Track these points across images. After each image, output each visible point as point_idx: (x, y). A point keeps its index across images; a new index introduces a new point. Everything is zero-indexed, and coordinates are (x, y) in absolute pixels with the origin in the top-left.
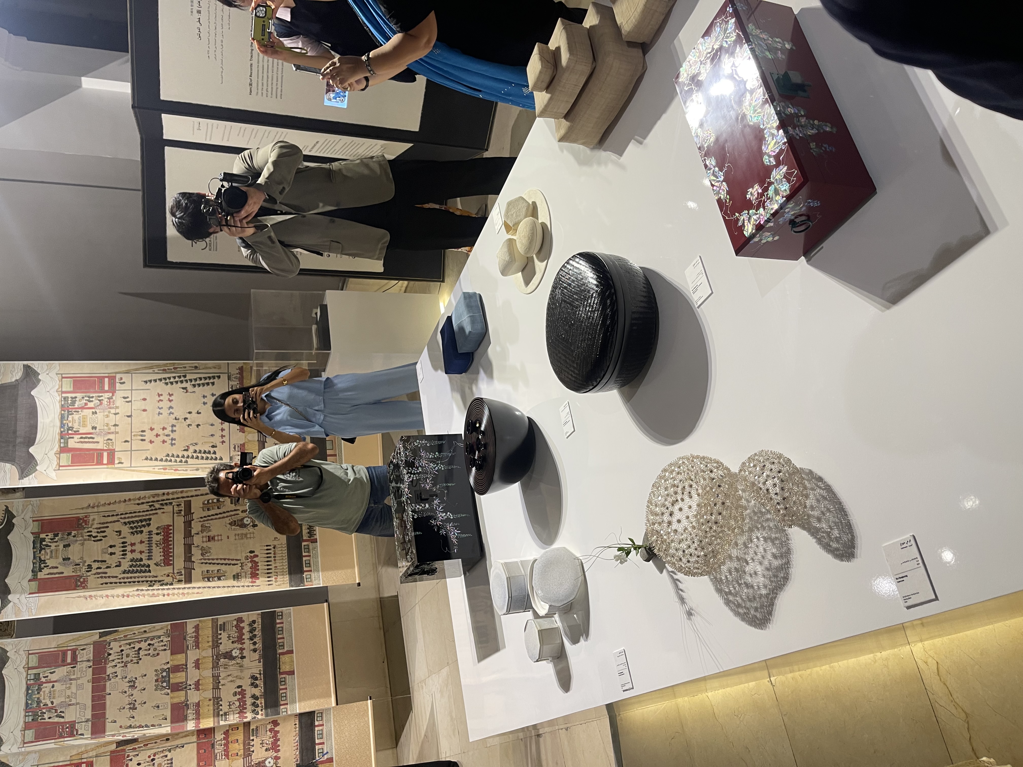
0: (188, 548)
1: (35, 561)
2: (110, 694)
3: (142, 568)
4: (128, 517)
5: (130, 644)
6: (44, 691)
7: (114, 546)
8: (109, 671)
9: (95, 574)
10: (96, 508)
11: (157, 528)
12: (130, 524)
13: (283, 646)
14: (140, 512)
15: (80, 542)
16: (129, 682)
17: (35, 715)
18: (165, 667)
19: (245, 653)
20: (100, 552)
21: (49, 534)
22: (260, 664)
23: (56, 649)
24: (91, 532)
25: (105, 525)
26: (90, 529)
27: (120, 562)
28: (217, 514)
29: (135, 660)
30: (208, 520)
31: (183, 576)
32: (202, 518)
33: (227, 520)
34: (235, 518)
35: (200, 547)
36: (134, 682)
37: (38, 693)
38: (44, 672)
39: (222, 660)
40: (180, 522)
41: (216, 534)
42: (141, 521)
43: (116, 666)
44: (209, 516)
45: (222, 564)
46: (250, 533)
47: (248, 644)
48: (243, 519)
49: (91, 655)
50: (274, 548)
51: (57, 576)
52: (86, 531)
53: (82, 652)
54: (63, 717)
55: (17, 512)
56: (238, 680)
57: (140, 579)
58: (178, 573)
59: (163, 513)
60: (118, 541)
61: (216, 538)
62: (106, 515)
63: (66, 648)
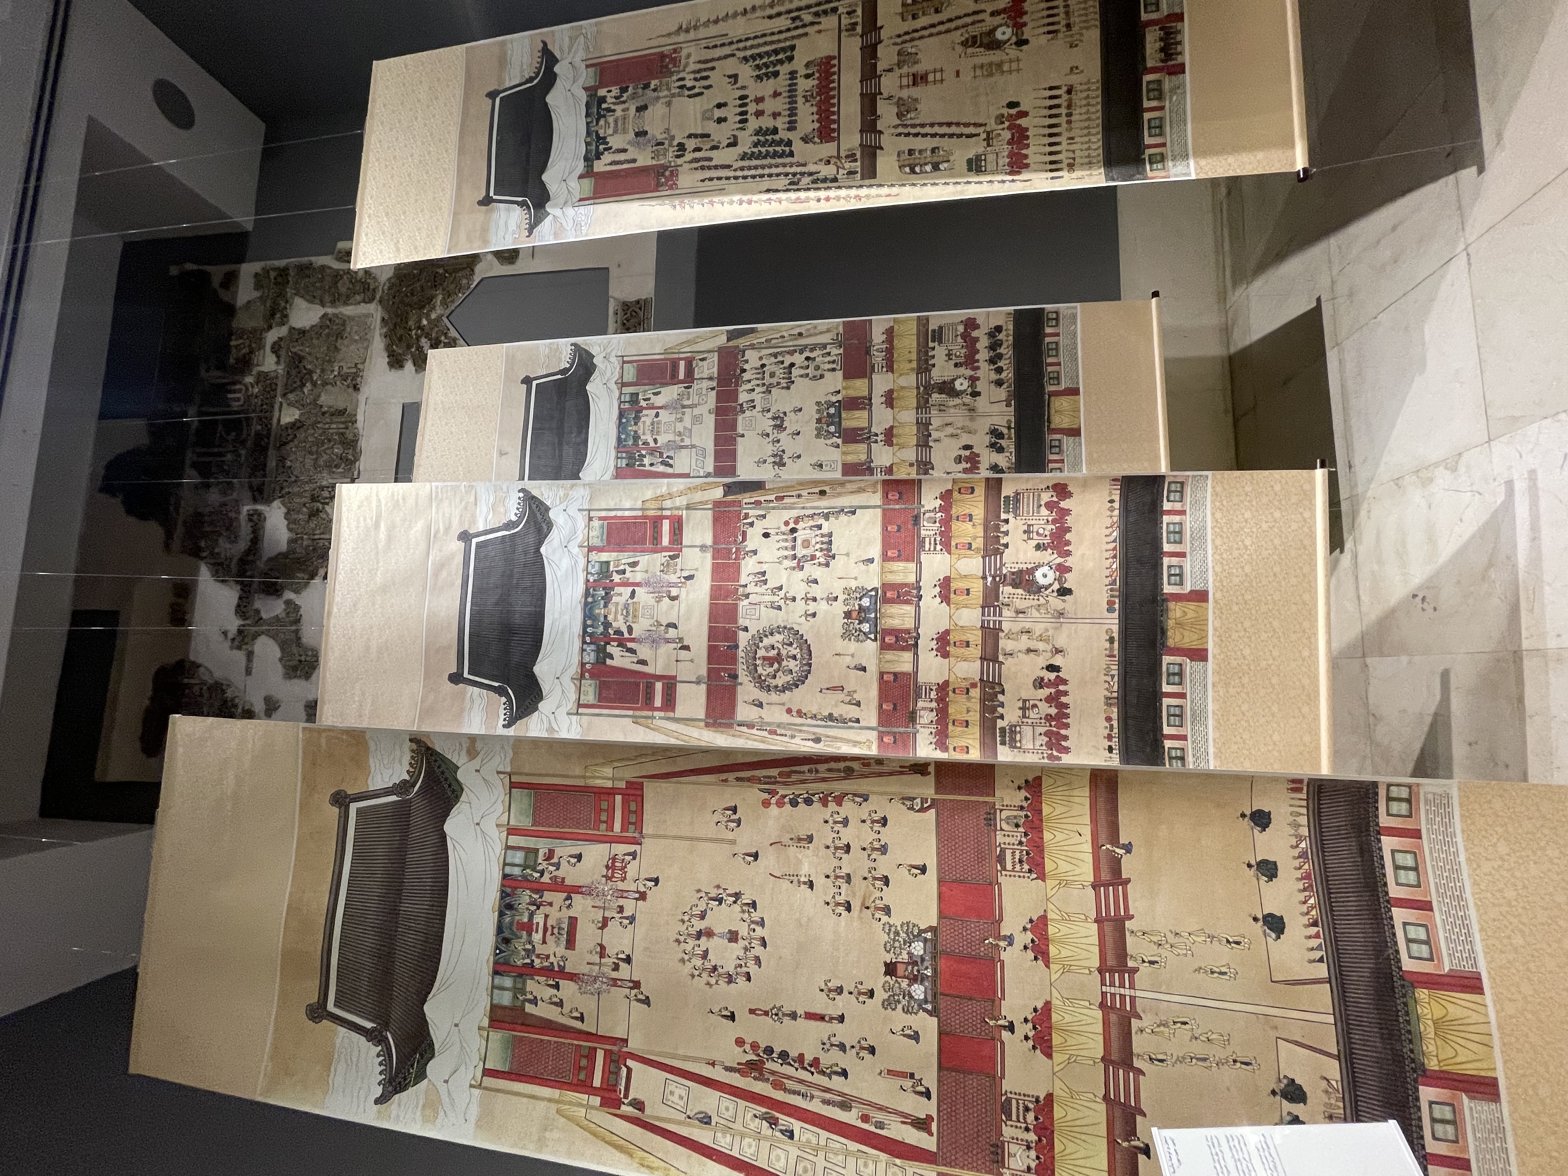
0: (869, 103)
1: (589, 140)
2: (743, 436)
3: (777, 149)
4: (752, 47)
5: (775, 355)
6: (644, 422)
7: (725, 105)
8: (743, 397)
9: (691, 162)
10: (692, 31)
11: (807, 65)
12: (755, 60)
13: (1058, 378)
14: (773, 34)
15: (665, 100)
16: (774, 418)
17: (631, 457)
18: (834, 399)
19: (980, 386)
20: (699, 116)
21: (613, 88)
22: (1009, 409)
23: (662, 357)
24: (683, 79)
25: (710, 65)
26: (681, 75)
27: (735, 137)
28: (933, 26)
29: (784, 383)
30: (912, 40)
31: (859, 163)
32: (899, 36)
33: (958, 37)
34: (975, 30)
35: (895, 100)
36: (783, 420)
37: (636, 424)
38: (645, 392)
39: (935, 396)
40: (853, 47)
41: (930, 68)
42: (776, 52)
43: (753, 390)
44: (916, 31)
45: (942, 136)
46: (1011, 61)
47: (985, 372)
48: (993, 31)
49: (715, 370)
50: (1069, 92)
51: (625, 166)
52: (675, 78)
53: (701, 363)
54: (671, 466)
55: (561, 50)
56: (964, 435)
57: (774, 171)
58: (847, 157)
59: (820, 32)
60: (731, 95)
61: (931, 78)
62: (711, 45)
63: (676, 356)
